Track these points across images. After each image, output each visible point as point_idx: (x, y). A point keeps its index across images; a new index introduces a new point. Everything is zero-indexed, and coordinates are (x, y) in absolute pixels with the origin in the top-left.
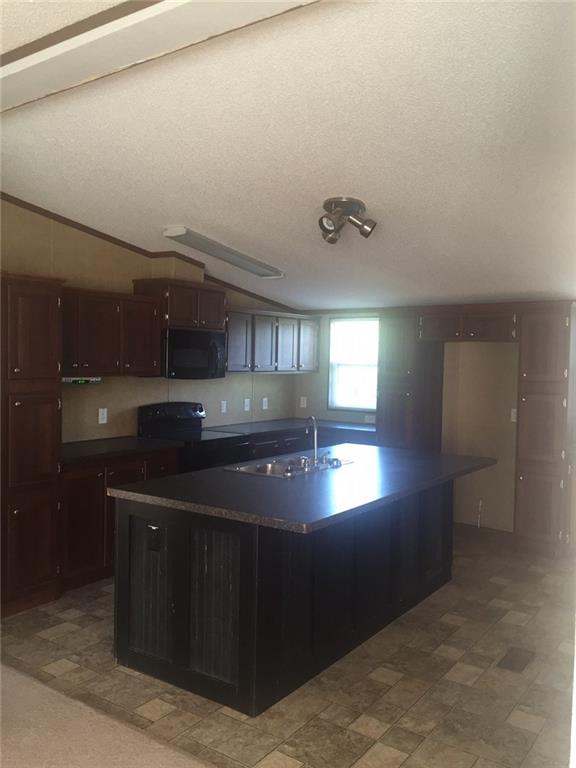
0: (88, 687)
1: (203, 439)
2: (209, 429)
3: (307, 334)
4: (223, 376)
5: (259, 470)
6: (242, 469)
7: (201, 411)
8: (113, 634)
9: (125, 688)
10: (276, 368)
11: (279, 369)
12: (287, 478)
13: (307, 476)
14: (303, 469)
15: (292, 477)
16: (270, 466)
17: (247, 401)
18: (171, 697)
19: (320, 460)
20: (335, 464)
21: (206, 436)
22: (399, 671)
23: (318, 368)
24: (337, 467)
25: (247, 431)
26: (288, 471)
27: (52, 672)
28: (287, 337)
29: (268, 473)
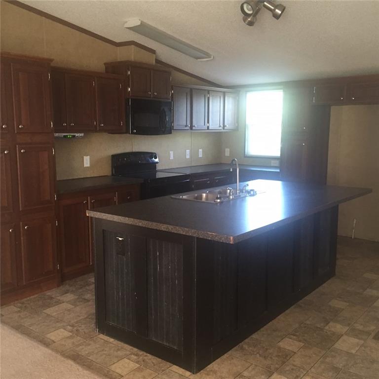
0: (77, 349)
1: (157, 177)
2: (162, 171)
3: (230, 103)
4: (170, 133)
5: (196, 198)
6: (184, 197)
7: (156, 158)
8: (95, 312)
9: (103, 350)
10: (208, 127)
11: (210, 128)
12: (217, 203)
13: (231, 202)
14: (228, 197)
15: (221, 203)
16: (204, 195)
17: (188, 151)
18: (136, 357)
19: (241, 191)
20: (252, 193)
21: (159, 175)
22: (300, 341)
23: (238, 127)
24: (253, 195)
25: (188, 172)
26: (217, 198)
27: (53, 338)
28: (216, 105)
29: (204, 200)
